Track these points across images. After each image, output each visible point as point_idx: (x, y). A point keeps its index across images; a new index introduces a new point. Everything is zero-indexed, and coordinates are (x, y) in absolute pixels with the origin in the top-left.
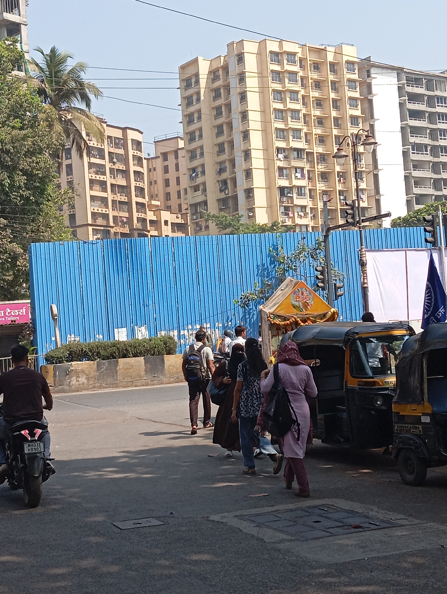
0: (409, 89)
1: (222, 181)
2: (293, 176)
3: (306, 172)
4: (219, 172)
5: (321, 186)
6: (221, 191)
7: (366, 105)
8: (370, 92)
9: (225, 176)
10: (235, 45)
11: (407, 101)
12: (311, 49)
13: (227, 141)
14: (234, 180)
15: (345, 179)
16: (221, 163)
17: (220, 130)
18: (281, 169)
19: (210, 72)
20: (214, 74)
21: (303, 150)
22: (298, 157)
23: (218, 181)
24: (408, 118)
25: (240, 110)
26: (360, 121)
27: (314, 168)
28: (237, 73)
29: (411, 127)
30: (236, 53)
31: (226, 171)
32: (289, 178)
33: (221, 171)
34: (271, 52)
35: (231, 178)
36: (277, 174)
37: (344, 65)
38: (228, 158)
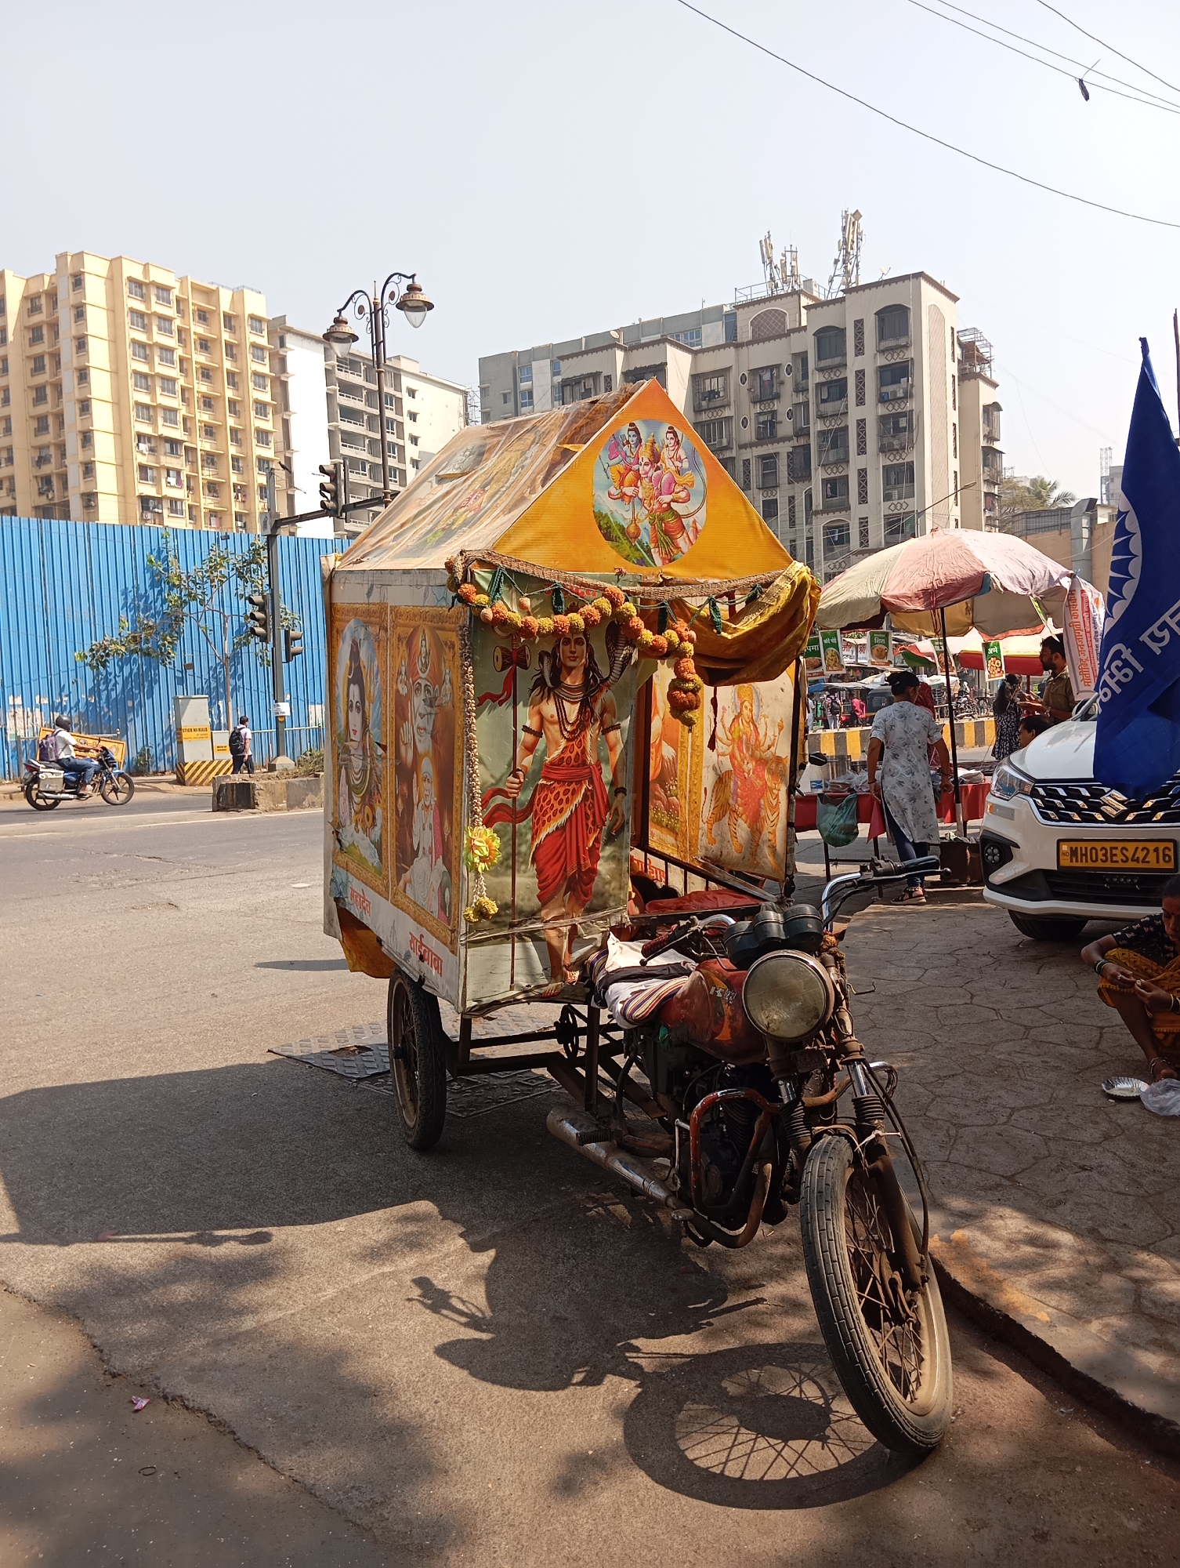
0: (342, 375)
1: (42, 478)
2: (163, 481)
3: (183, 478)
4: (37, 462)
5: (207, 502)
6: (41, 494)
7: (278, 390)
8: (284, 370)
9: (46, 469)
10: (69, 258)
11: (338, 393)
12: (196, 288)
13: (52, 413)
14: (64, 478)
15: (245, 496)
16: (40, 448)
17: (40, 394)
18: (143, 468)
19: (25, 298)
20: (31, 303)
21: (181, 442)
22: (172, 452)
23: (36, 477)
24: (339, 418)
25: (75, 365)
26: (270, 410)
27: (197, 473)
28: (71, 303)
29: (343, 432)
30: (70, 271)
31: (49, 462)
32: (156, 482)
33: (41, 461)
34: (131, 280)
35: (58, 475)
36: (137, 475)
37: (247, 322)
38: (53, 441)
